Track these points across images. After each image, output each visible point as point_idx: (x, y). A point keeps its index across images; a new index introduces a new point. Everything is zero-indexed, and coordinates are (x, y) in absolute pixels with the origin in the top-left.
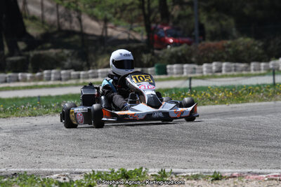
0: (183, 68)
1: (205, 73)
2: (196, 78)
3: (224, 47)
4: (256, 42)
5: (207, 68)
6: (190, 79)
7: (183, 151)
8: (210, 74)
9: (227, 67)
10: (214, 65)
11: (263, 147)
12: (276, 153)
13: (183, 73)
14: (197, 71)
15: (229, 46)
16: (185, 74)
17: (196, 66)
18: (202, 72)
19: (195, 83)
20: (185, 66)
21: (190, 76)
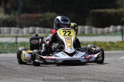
0: (10, 30)
1: (25, 34)
2: (20, 36)
3: (37, 18)
5: (26, 30)
6: (16, 37)
8: (28, 35)
9: (39, 30)
10: (31, 29)
13: (10, 33)
14: (20, 32)
15: (41, 17)
16: (12, 34)
17: (19, 29)
18: (23, 33)
20: (12, 28)
21: (16, 35)
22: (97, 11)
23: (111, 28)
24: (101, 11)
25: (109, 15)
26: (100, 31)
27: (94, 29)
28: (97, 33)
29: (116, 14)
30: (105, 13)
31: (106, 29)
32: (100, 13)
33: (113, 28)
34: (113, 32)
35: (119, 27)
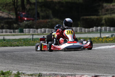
0: (30, 30)
2: (35, 35)
3: (47, 22)
4: (60, 21)
5: (40, 30)
6: (33, 35)
7: (27, 64)
8: (41, 33)
9: (48, 30)
10: (43, 30)
11: (59, 63)
12: (65, 66)
13: (30, 32)
14: (36, 32)
15: (49, 22)
16: (31, 33)
17: (35, 30)
18: (38, 32)
19: (35, 37)
20: (31, 29)
21: (33, 33)
22: (85, 17)
23: (94, 29)
24: (87, 17)
25: (93, 20)
26: (87, 30)
27: (83, 29)
28: (85, 31)
29: (97, 19)
30: (91, 19)
31: (91, 29)
32: (87, 19)
33: (95, 28)
34: (95, 31)
35: (99, 28)
